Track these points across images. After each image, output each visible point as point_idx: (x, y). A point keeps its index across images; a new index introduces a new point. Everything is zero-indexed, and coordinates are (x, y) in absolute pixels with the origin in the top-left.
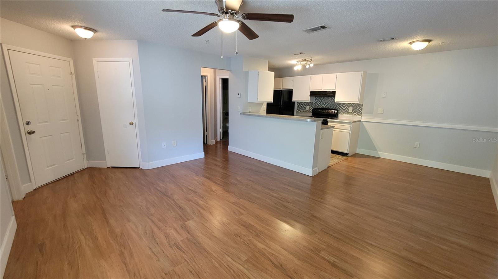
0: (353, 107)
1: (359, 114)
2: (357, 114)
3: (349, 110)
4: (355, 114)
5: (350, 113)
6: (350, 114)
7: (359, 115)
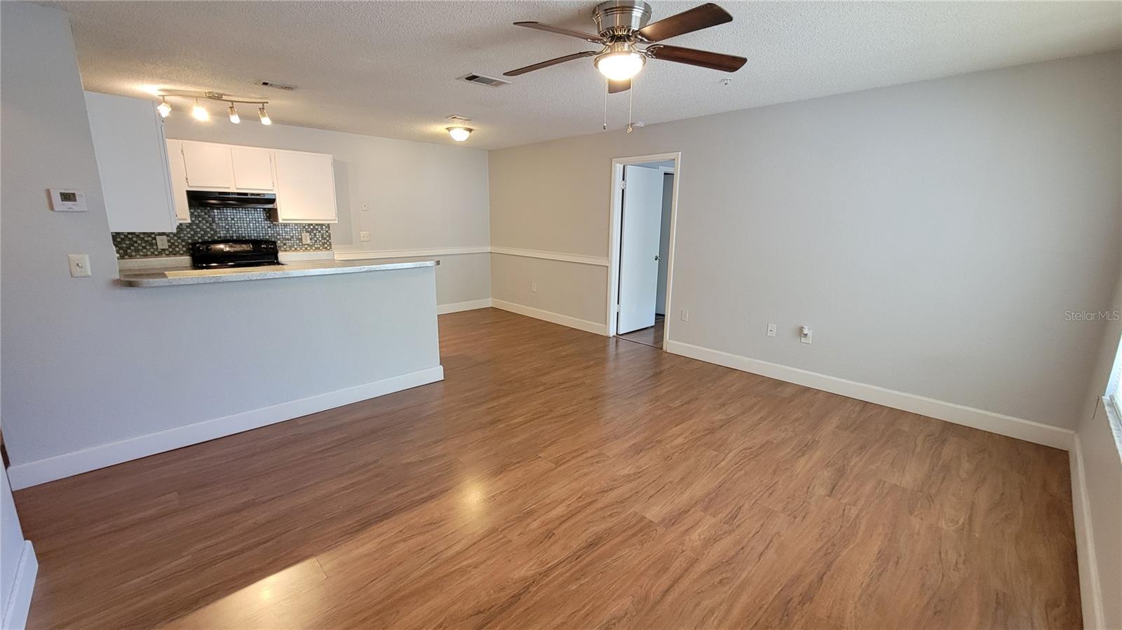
0: (310, 233)
1: (326, 246)
2: (321, 248)
3: (301, 239)
4: (319, 248)
5: (306, 246)
6: (306, 249)
7: (326, 248)
